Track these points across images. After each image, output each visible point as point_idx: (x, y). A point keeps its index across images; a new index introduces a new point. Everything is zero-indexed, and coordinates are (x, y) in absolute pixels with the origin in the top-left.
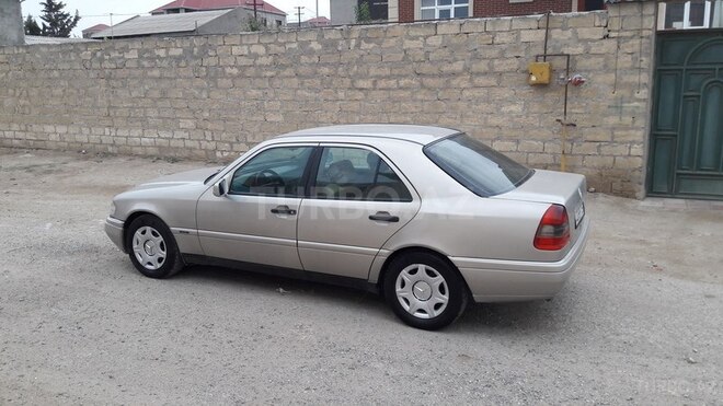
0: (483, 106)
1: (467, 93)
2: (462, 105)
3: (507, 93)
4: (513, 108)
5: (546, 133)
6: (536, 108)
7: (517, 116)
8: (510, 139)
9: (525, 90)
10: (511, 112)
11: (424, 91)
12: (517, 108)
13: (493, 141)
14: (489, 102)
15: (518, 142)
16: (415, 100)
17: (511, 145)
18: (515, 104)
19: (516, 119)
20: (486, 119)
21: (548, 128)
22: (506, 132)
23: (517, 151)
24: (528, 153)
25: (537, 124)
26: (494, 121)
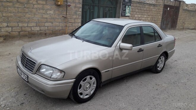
0: (41, 11)
1: (35, 6)
2: (34, 10)
3: (48, 7)
4: (51, 12)
5: (60, 20)
6: (57, 12)
7: (52, 15)
8: (50, 22)
9: (54, 7)
10: (50, 13)
11: (18, 4)
12: (52, 12)
13: (45, 23)
14: (43, 10)
15: (52, 23)
16: (15, 7)
17: (50, 24)
18: (51, 11)
19: (52, 16)
20: (43, 15)
21: (60, 19)
22: (49, 20)
23: (52, 26)
24: (55, 26)
25: (57, 17)
26: (45, 16)
